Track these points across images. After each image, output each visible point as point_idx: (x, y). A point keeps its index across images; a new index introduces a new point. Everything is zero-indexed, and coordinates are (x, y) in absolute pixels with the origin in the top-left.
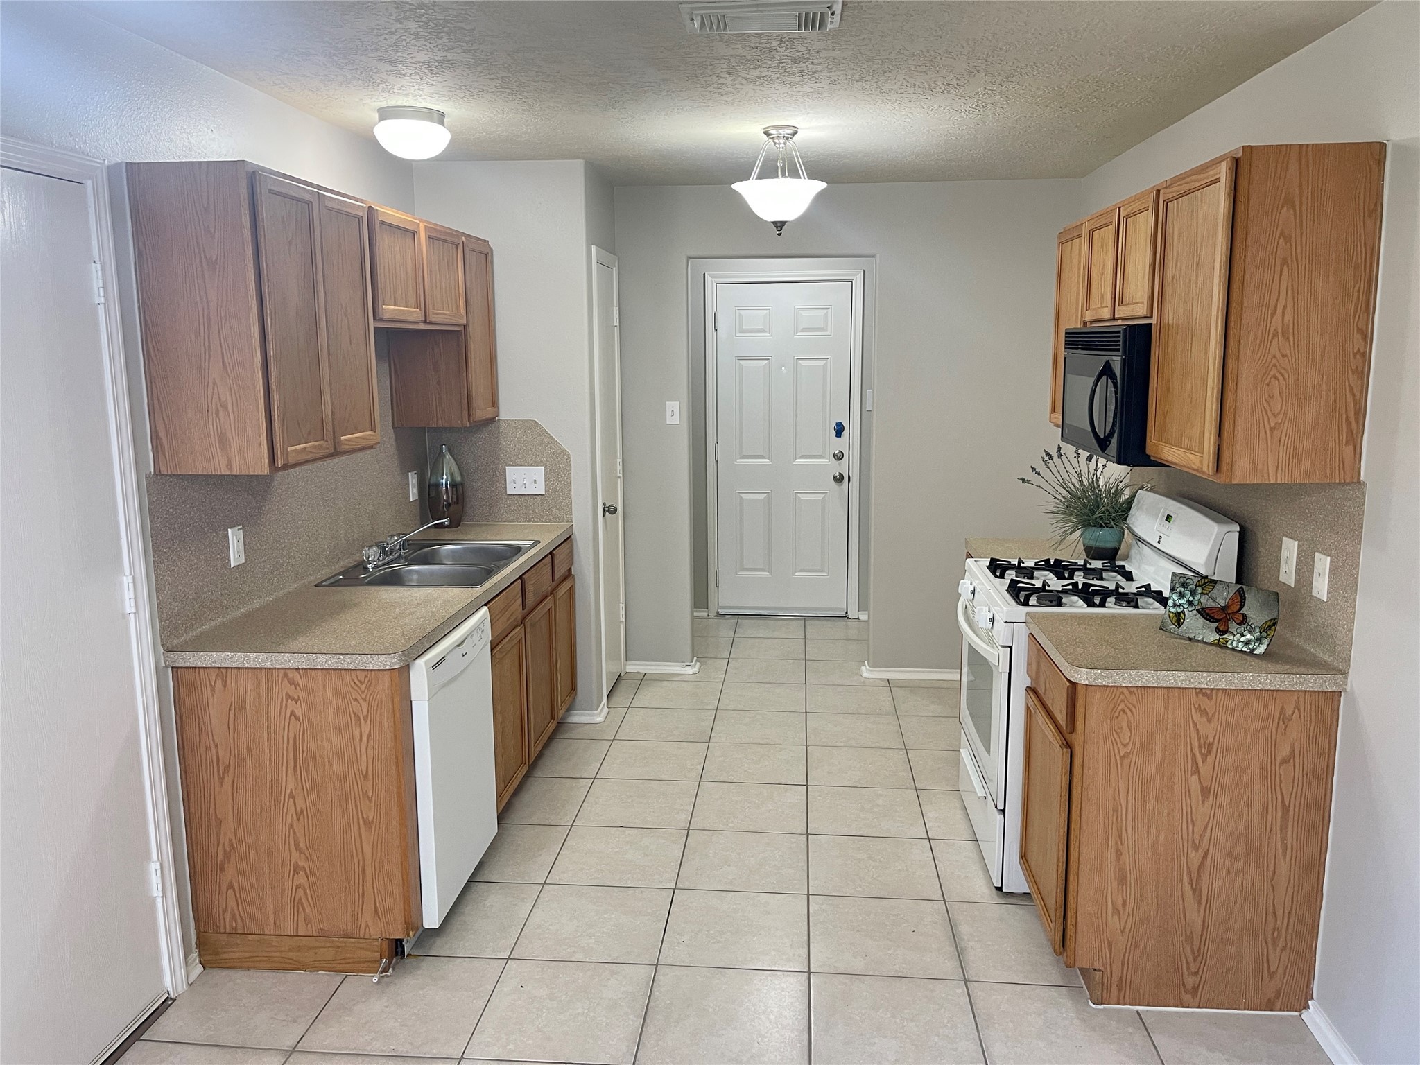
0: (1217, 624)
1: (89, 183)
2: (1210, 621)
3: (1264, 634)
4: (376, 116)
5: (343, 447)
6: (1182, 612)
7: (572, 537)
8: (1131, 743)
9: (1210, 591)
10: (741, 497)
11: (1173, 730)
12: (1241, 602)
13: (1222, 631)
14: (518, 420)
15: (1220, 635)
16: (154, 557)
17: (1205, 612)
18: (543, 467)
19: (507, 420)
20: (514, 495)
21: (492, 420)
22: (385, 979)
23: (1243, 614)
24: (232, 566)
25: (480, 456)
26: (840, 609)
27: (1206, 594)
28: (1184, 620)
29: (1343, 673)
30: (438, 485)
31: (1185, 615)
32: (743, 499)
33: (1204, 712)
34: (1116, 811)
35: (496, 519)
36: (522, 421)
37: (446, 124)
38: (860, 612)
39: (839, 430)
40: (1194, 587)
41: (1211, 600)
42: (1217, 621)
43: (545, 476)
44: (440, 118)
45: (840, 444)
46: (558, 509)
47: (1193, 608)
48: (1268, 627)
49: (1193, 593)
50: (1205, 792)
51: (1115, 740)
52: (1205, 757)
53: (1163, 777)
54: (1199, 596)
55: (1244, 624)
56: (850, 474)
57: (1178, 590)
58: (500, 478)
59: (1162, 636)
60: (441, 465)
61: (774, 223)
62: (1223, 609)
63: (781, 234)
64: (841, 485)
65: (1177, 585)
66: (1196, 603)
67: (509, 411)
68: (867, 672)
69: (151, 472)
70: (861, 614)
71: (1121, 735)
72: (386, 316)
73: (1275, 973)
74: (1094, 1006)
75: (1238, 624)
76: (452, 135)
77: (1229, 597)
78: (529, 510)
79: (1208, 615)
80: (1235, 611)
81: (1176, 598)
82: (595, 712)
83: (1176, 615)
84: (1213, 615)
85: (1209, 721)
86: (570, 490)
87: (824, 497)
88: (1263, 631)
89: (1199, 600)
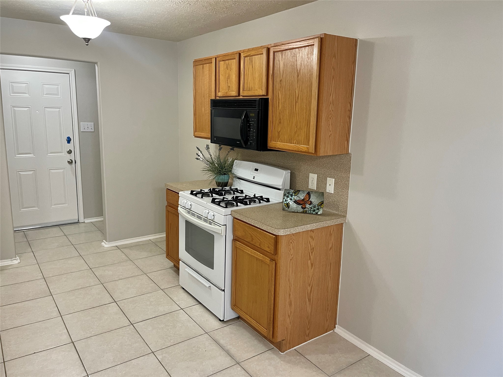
0: (301, 205)
2: (299, 205)
3: (319, 207)
6: (288, 203)
8: (293, 254)
9: (297, 194)
10: (19, 174)
11: (304, 246)
12: (309, 197)
13: (304, 208)
15: (303, 209)
17: (296, 202)
23: (310, 201)
26: (75, 220)
27: (296, 195)
28: (290, 206)
29: (345, 217)
31: (290, 204)
32: (21, 174)
33: (312, 237)
34: (289, 280)
38: (85, 219)
39: (69, 140)
40: (292, 193)
41: (298, 197)
42: (301, 204)
45: (70, 146)
47: (292, 201)
48: (321, 204)
49: (292, 196)
50: (312, 265)
51: (289, 254)
52: (312, 253)
53: (301, 264)
54: (294, 197)
55: (311, 204)
56: (76, 160)
57: (286, 195)
59: (284, 213)
61: (85, 39)
62: (303, 200)
63: (88, 45)
64: (72, 164)
65: (286, 193)
66: (293, 199)
68: (106, 245)
70: (85, 220)
71: (291, 252)
73: (328, 320)
74: (282, 354)
75: (309, 205)
77: (305, 196)
79: (298, 203)
80: (307, 200)
81: (286, 198)
83: (287, 204)
84: (299, 203)
85: (313, 240)
87: (64, 170)
88: (319, 206)
89: (294, 198)
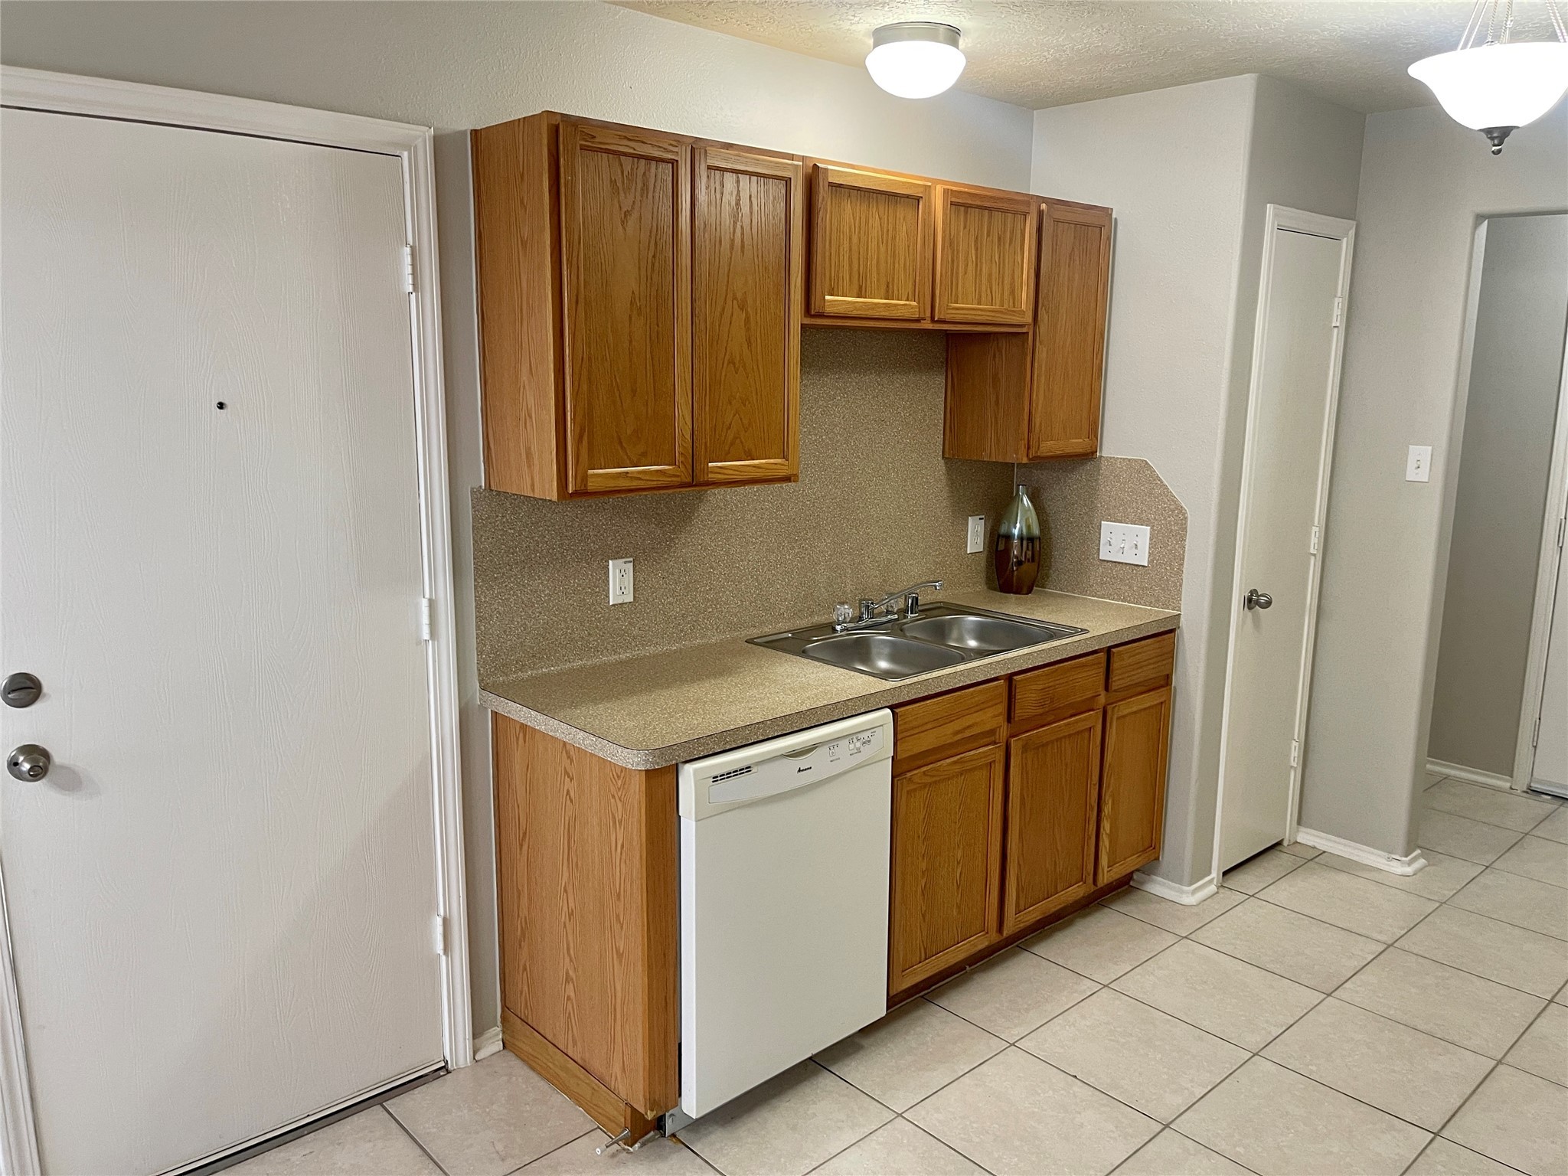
1: (405, 155)
4: (871, 42)
5: (710, 475)
7: (1178, 631)
14: (1124, 459)
16: (475, 580)
18: (1149, 528)
19: (1111, 458)
20: (1108, 561)
21: (1089, 456)
22: (625, 1154)
24: (611, 603)
25: (1073, 504)
30: (1008, 537)
35: (1083, 592)
36: (1129, 460)
37: (960, 47)
43: (1151, 540)
44: (952, 35)
46: (1163, 589)
58: (1093, 538)
60: (1015, 509)
61: (1489, 131)
63: (1499, 151)
67: (1113, 446)
69: (481, 487)
72: (828, 310)
76: (968, 62)
78: (1125, 585)
82: (1186, 888)
86: (1182, 565)
